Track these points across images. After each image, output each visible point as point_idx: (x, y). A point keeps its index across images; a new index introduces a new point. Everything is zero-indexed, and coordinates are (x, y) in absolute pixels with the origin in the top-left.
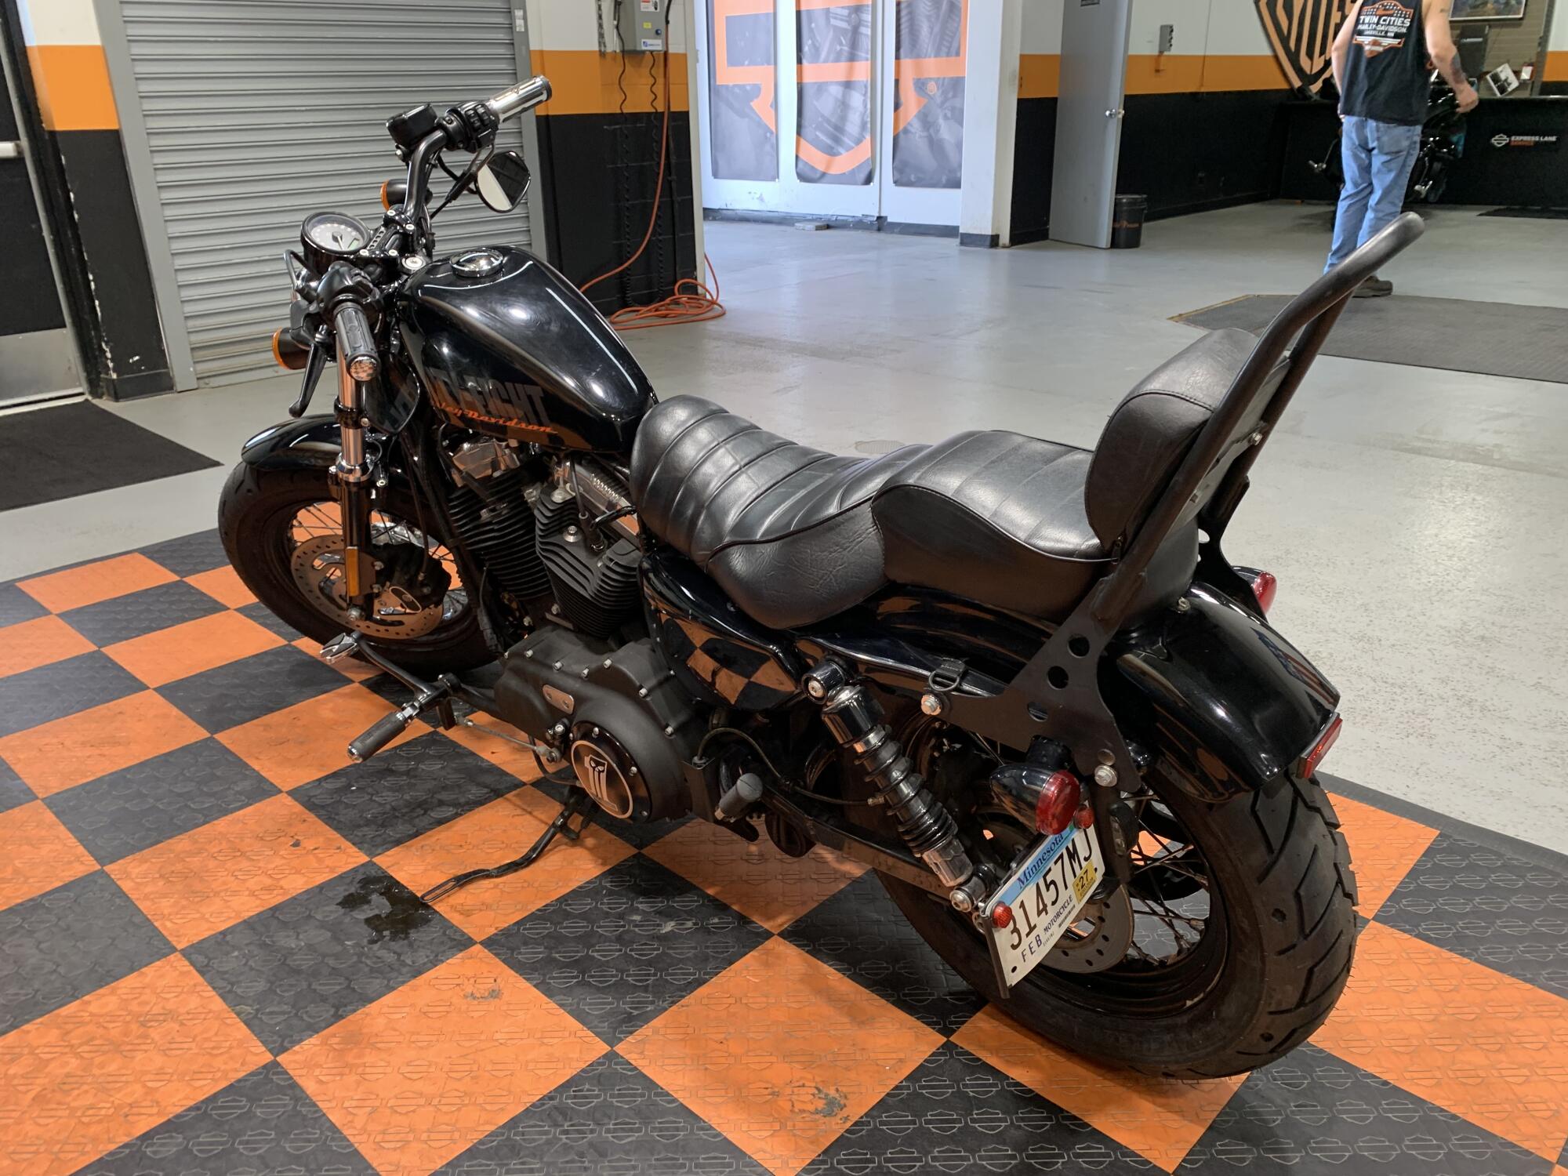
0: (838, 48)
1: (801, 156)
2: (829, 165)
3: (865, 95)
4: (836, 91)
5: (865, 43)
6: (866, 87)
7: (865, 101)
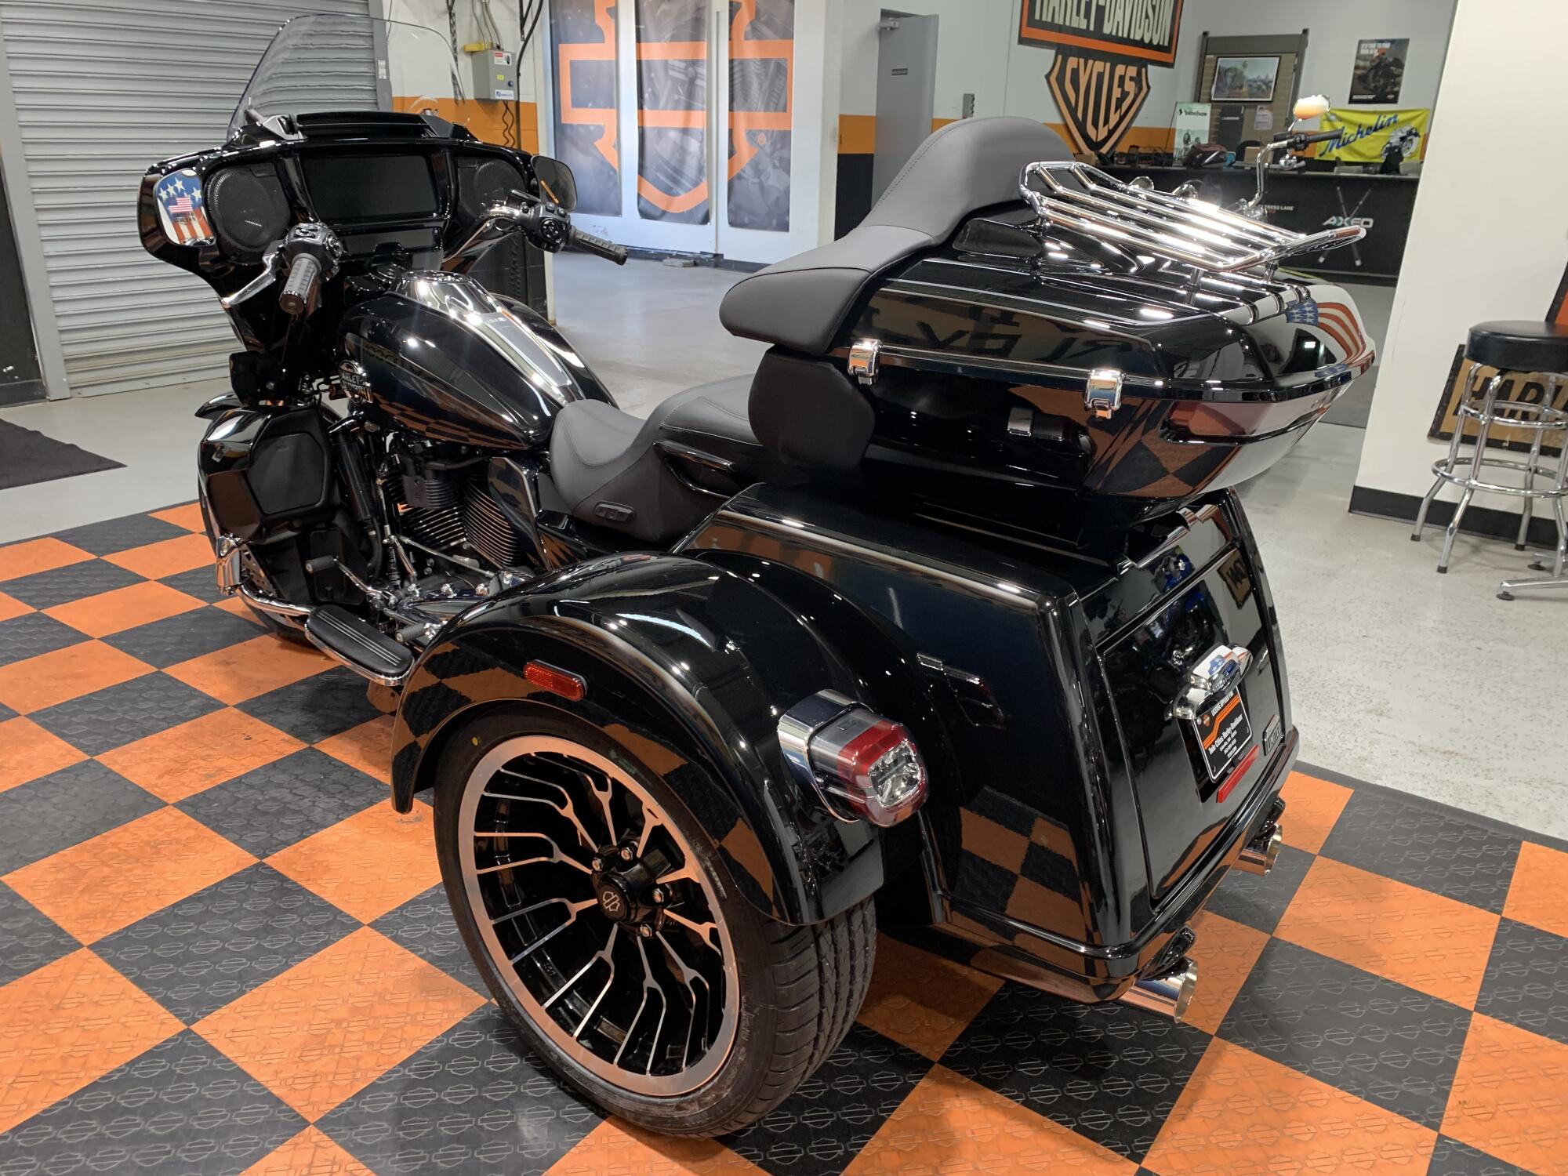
0: (676, 97)
1: (643, 194)
2: (669, 206)
3: (702, 141)
4: (673, 135)
5: (701, 94)
6: (702, 134)
7: (701, 148)
